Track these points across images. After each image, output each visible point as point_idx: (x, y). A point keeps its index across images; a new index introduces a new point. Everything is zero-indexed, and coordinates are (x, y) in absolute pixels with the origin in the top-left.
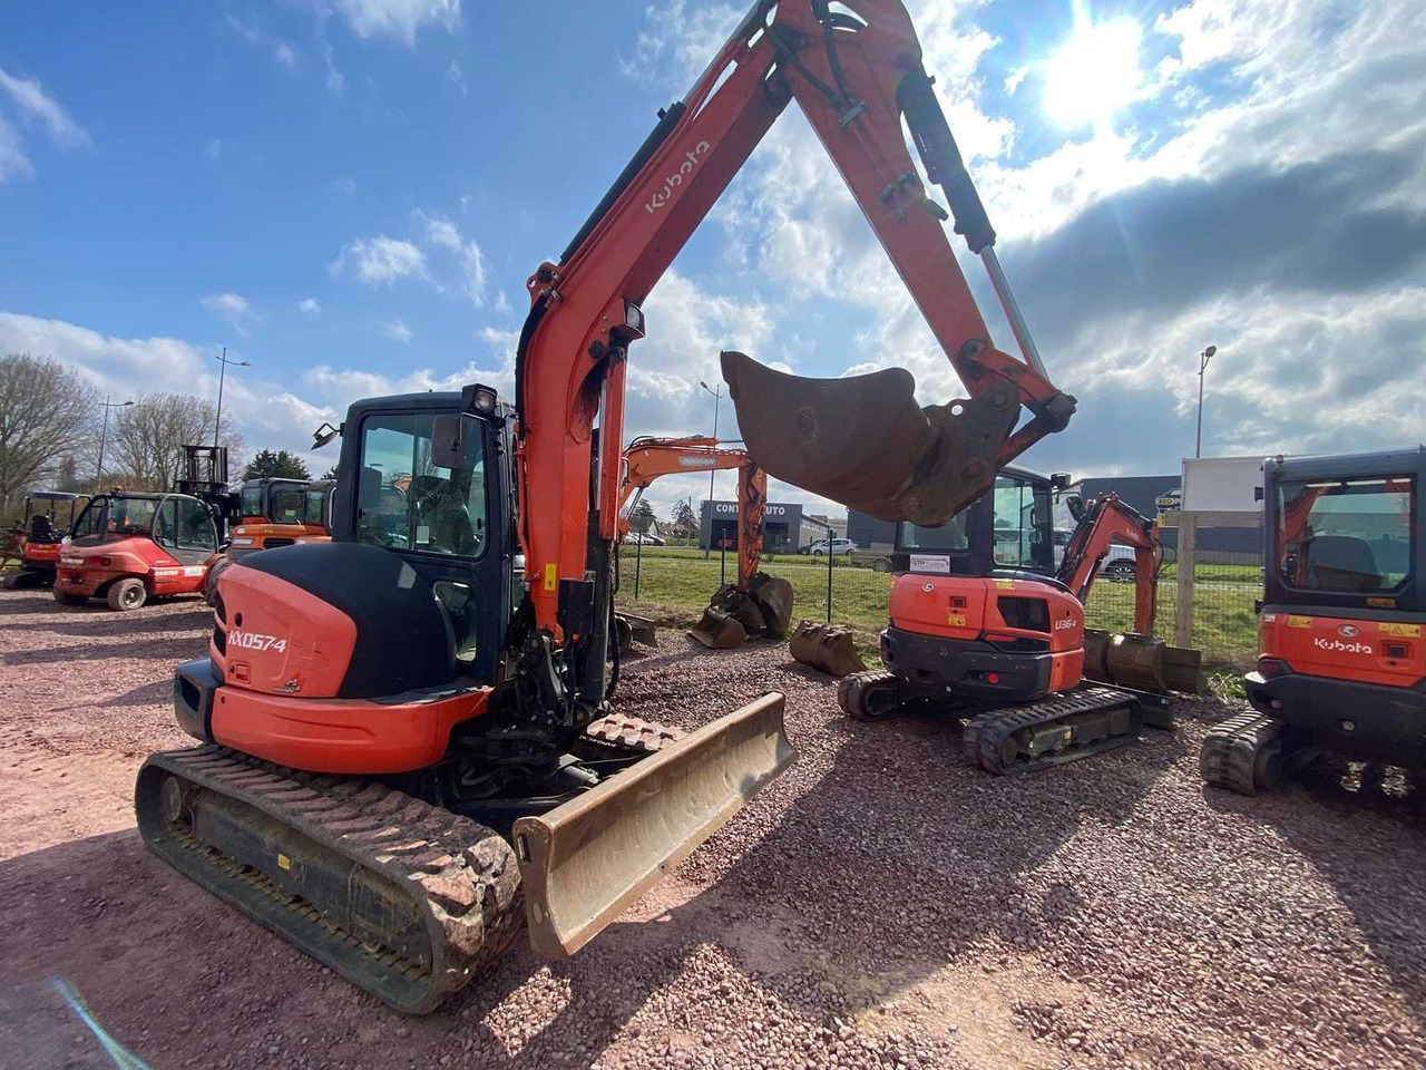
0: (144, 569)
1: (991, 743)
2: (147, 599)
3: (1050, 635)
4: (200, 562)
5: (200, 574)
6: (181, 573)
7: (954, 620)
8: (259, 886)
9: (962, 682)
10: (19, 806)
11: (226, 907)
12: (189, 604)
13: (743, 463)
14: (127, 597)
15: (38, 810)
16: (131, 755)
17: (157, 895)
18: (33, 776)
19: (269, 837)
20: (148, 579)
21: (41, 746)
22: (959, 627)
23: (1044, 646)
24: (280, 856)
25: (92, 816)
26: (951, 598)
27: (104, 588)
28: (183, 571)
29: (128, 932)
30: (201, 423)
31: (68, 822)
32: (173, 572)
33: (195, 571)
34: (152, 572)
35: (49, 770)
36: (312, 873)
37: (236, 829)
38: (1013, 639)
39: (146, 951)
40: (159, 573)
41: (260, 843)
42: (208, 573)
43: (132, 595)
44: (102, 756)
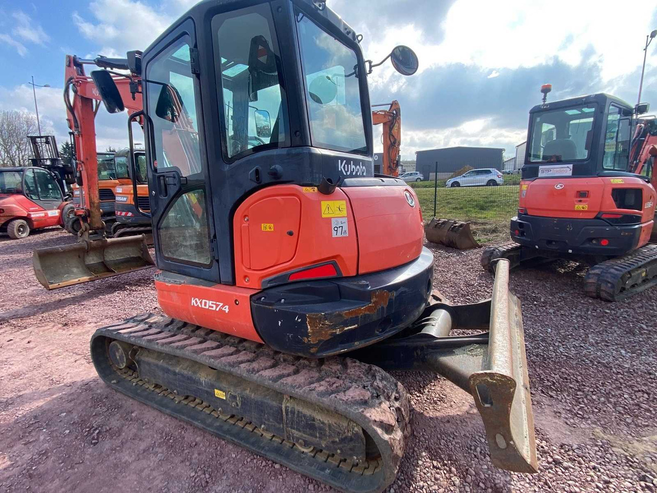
0: (25, 214)
1: (609, 282)
2: (30, 231)
3: (642, 212)
4: (55, 207)
5: (57, 214)
6: (46, 215)
7: (579, 207)
8: (199, 408)
9: (581, 246)
10: (8, 366)
11: (182, 423)
12: (55, 232)
13: (386, 120)
14: (19, 231)
15: (23, 368)
16: (66, 325)
17: (131, 420)
18: (8, 345)
19: (204, 378)
20: (28, 219)
21: (6, 324)
22: (582, 211)
23: (638, 219)
24: (216, 391)
25: (60, 367)
26: (578, 192)
27: (5, 227)
28: (47, 213)
29: (124, 450)
30: (25, 127)
31: (46, 374)
32: (42, 214)
33: (54, 213)
34: (29, 215)
35: (18, 340)
36: (245, 401)
37: (175, 374)
38: (621, 216)
39: (144, 463)
40: (34, 215)
41: (198, 382)
42: (61, 213)
43: (22, 229)
44: (48, 327)
